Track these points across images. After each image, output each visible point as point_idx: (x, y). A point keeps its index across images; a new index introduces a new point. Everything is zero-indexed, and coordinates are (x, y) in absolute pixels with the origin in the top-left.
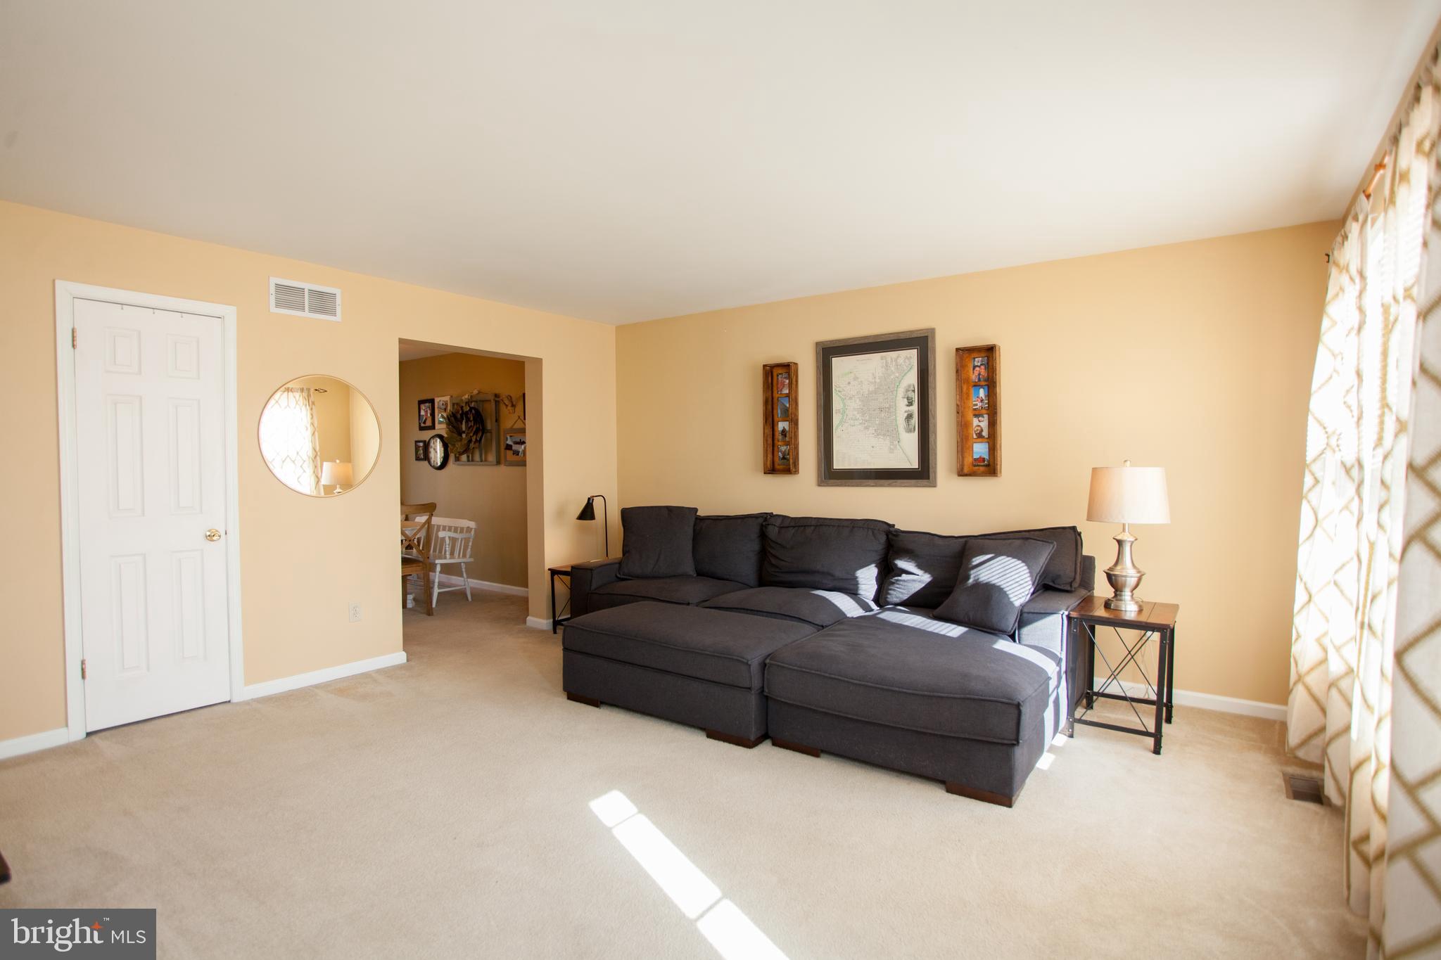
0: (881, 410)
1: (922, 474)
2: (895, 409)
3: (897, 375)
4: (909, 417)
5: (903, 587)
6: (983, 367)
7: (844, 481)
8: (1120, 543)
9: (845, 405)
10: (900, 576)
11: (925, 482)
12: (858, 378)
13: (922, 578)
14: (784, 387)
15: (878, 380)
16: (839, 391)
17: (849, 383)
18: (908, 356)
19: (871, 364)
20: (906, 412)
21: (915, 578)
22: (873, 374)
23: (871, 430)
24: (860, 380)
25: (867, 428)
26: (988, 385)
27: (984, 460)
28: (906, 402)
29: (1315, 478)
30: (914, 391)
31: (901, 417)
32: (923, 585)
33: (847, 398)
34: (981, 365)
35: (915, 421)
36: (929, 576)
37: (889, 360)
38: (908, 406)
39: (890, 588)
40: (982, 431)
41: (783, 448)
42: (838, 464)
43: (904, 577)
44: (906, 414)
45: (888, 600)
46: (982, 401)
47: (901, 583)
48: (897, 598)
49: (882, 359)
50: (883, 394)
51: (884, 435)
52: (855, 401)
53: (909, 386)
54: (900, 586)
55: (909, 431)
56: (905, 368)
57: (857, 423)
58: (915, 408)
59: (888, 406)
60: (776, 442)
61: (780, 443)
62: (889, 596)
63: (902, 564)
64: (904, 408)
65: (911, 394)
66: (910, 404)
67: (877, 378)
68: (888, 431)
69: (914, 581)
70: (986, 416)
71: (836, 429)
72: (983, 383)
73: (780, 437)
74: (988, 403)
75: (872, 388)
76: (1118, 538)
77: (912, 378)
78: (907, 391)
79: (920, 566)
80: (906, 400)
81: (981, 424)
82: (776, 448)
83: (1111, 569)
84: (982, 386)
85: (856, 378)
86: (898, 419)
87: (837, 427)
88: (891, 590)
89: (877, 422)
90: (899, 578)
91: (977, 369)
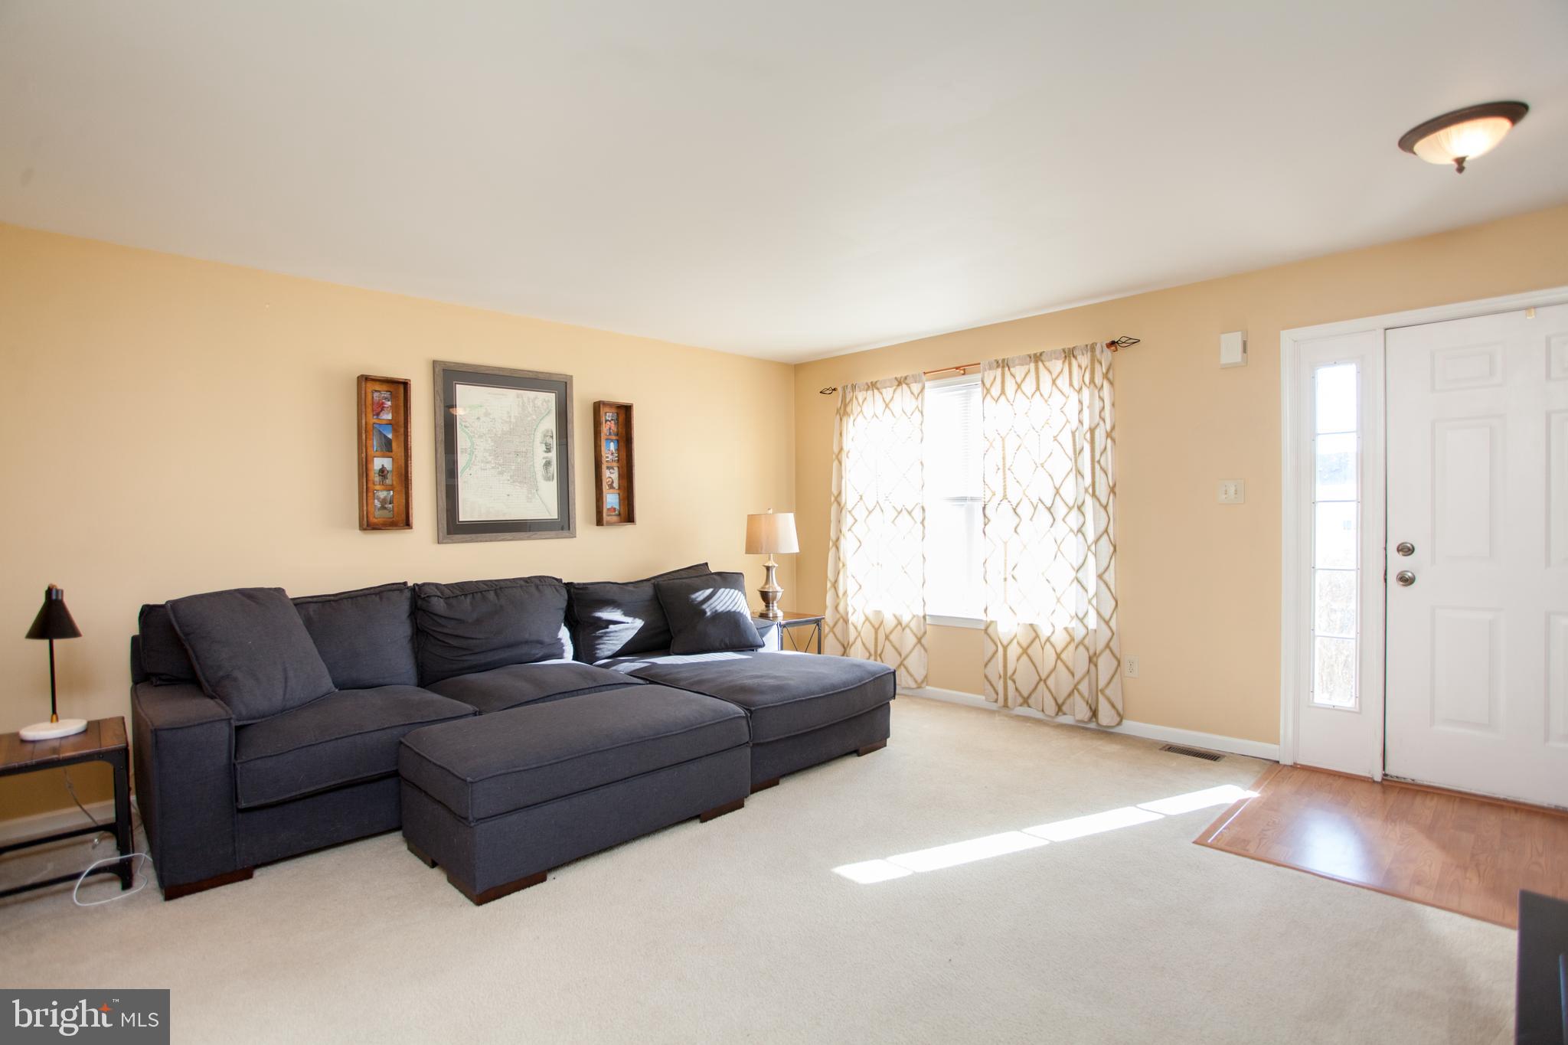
0: (517, 454)
1: (563, 525)
2: (533, 454)
3: (534, 417)
4: (548, 464)
5: (614, 638)
6: (613, 422)
7: (473, 536)
8: (768, 569)
9: (473, 444)
10: (607, 628)
11: (565, 533)
12: (490, 414)
13: (635, 625)
14: (382, 410)
15: (513, 420)
16: (465, 427)
17: (478, 418)
18: (547, 399)
19: (505, 401)
20: (544, 458)
21: (625, 627)
22: (508, 413)
23: (506, 476)
24: (491, 417)
25: (501, 473)
26: (618, 440)
27: (615, 509)
28: (544, 448)
29: (855, 519)
30: (552, 437)
31: (539, 463)
32: (636, 631)
33: (476, 436)
34: (612, 420)
35: (554, 468)
36: (641, 621)
37: (526, 400)
38: (546, 452)
39: (597, 642)
40: (613, 482)
41: (382, 494)
42: (465, 515)
43: (612, 627)
44: (544, 461)
45: (597, 655)
46: (612, 454)
47: (612, 634)
48: (609, 650)
49: (518, 397)
50: (520, 437)
51: (520, 482)
52: (486, 440)
53: (548, 431)
54: (612, 638)
55: (548, 479)
56: (543, 411)
57: (488, 466)
58: (553, 455)
59: (524, 450)
60: (370, 485)
61: (377, 487)
62: (598, 651)
63: (606, 615)
64: (541, 455)
65: (549, 440)
66: (548, 450)
67: (512, 417)
68: (522, 477)
69: (627, 629)
70: (616, 469)
71: (462, 473)
72: (614, 438)
73: (377, 479)
74: (618, 457)
75: (506, 428)
76: (766, 565)
77: (550, 423)
78: (545, 436)
79: (626, 614)
80: (544, 445)
81: (612, 476)
82: (370, 494)
83: (763, 588)
84: (612, 440)
85: (487, 414)
86: (535, 465)
87: (463, 470)
88: (599, 644)
89: (513, 467)
90: (607, 630)
91: (608, 423)
